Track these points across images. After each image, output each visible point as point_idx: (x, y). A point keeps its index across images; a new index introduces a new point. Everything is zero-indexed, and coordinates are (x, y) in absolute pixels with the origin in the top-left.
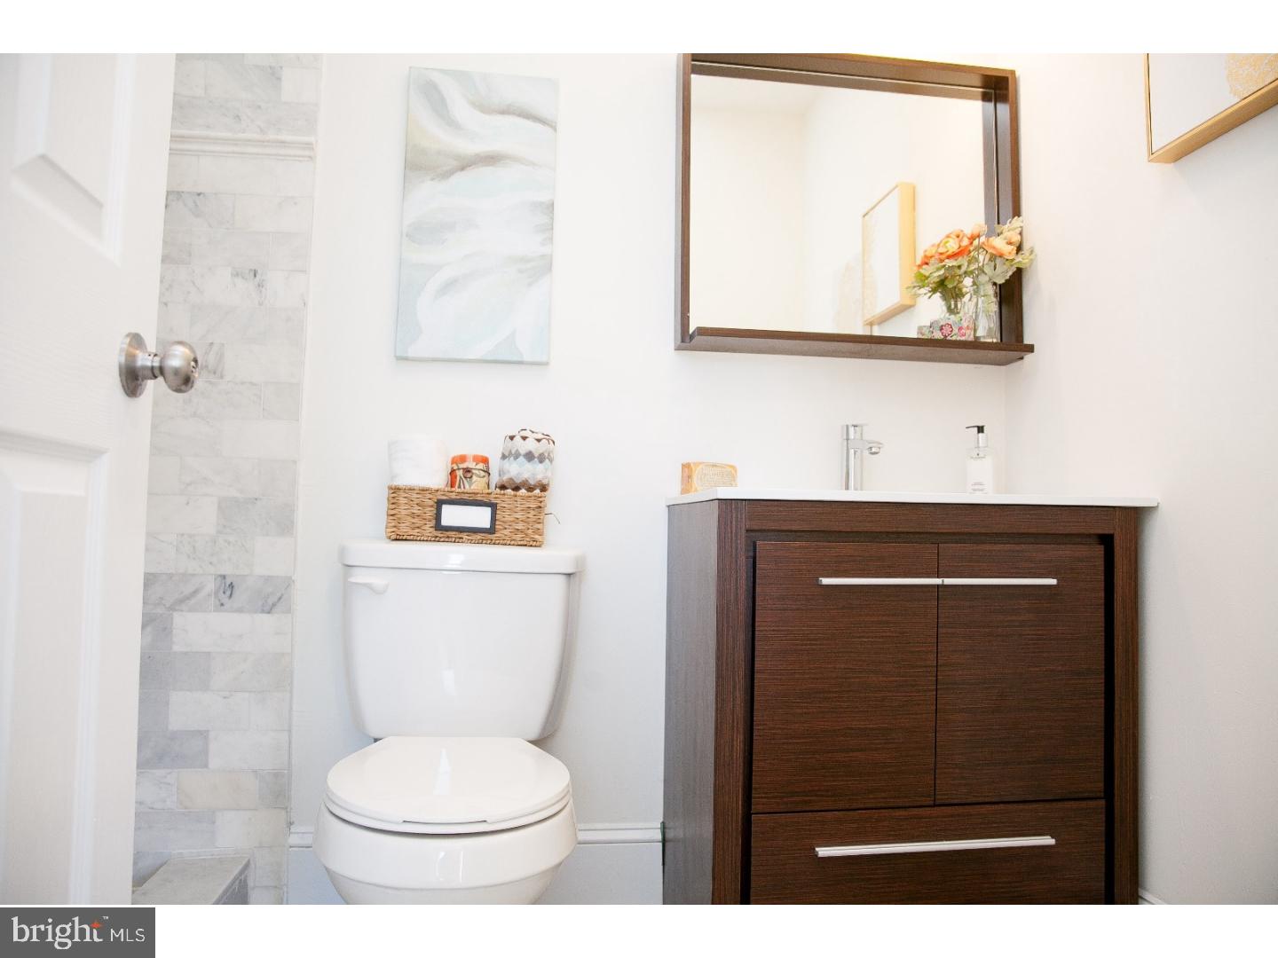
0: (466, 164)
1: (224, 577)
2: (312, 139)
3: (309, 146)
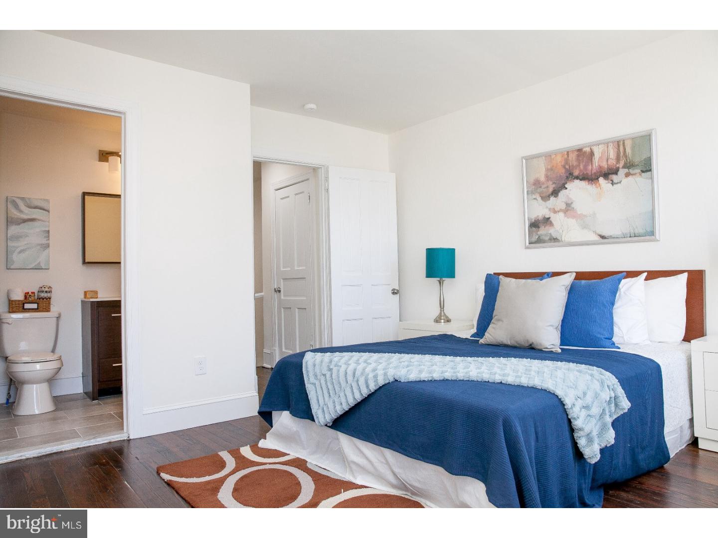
0: (25, 221)
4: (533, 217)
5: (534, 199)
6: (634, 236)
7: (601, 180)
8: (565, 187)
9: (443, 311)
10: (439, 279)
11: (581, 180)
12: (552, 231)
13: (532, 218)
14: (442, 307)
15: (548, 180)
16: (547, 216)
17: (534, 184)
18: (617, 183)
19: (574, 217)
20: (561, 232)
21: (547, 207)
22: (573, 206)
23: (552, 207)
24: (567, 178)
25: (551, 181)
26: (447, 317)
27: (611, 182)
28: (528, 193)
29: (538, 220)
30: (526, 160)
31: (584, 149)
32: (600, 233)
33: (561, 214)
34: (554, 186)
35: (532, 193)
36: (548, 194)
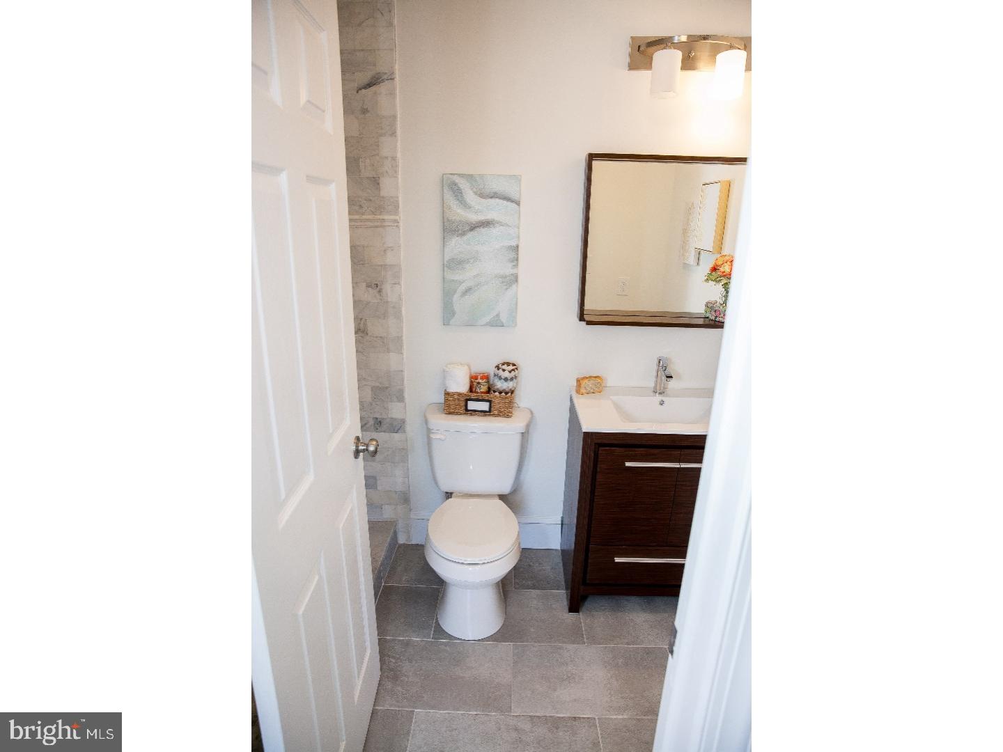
0: (474, 227)
1: (377, 419)
2: (397, 218)
3: (396, 221)
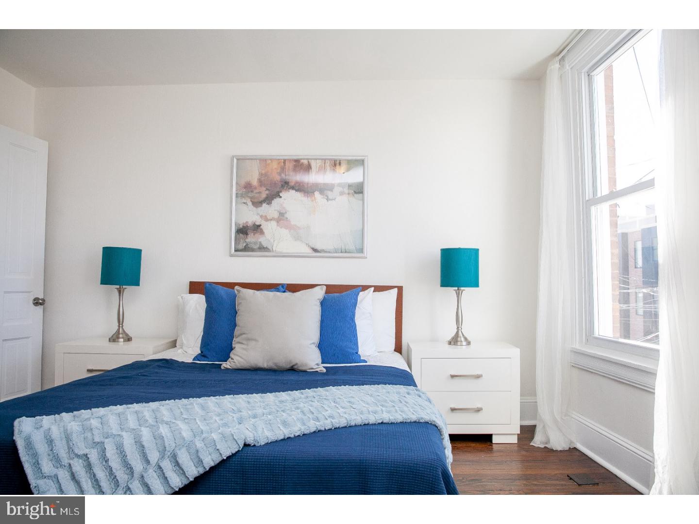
4: (242, 222)
5: (244, 203)
6: (343, 252)
7: (317, 194)
8: (279, 195)
9: (122, 327)
10: (118, 287)
11: (296, 191)
12: (263, 240)
13: (240, 223)
14: (120, 321)
15: (261, 186)
16: (257, 223)
17: (245, 187)
18: (332, 200)
19: (287, 227)
20: (273, 241)
21: (258, 214)
22: (286, 216)
23: (264, 214)
24: (282, 186)
25: (265, 187)
26: (127, 335)
27: (326, 198)
28: (237, 197)
29: (247, 226)
30: (238, 160)
31: (302, 161)
32: (313, 246)
33: (274, 223)
34: (267, 192)
35: (242, 196)
36: (261, 199)
